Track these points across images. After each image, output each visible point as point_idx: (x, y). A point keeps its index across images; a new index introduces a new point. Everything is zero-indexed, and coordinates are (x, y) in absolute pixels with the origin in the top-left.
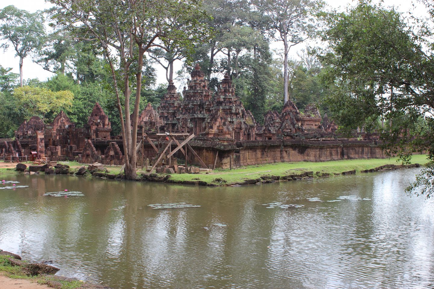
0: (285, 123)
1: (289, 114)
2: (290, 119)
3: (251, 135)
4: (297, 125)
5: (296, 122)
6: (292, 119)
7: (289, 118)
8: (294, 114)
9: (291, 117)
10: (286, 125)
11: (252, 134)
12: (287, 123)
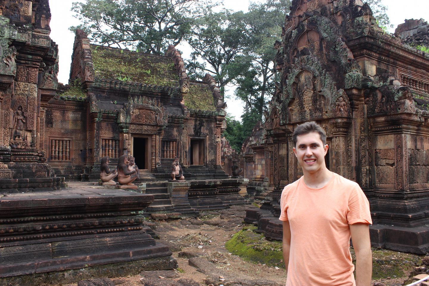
0: (297, 71)
1: (314, 25)
2: (321, 49)
3: (208, 143)
4: (355, 73)
5: (350, 55)
6: (332, 45)
7: (317, 45)
8: (340, 20)
9: (322, 39)
10: (303, 78)
11: (210, 139)
12: (303, 70)
